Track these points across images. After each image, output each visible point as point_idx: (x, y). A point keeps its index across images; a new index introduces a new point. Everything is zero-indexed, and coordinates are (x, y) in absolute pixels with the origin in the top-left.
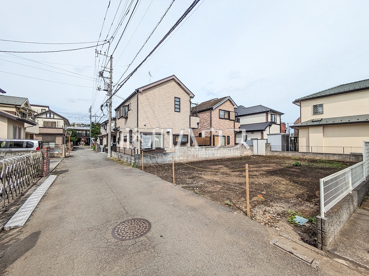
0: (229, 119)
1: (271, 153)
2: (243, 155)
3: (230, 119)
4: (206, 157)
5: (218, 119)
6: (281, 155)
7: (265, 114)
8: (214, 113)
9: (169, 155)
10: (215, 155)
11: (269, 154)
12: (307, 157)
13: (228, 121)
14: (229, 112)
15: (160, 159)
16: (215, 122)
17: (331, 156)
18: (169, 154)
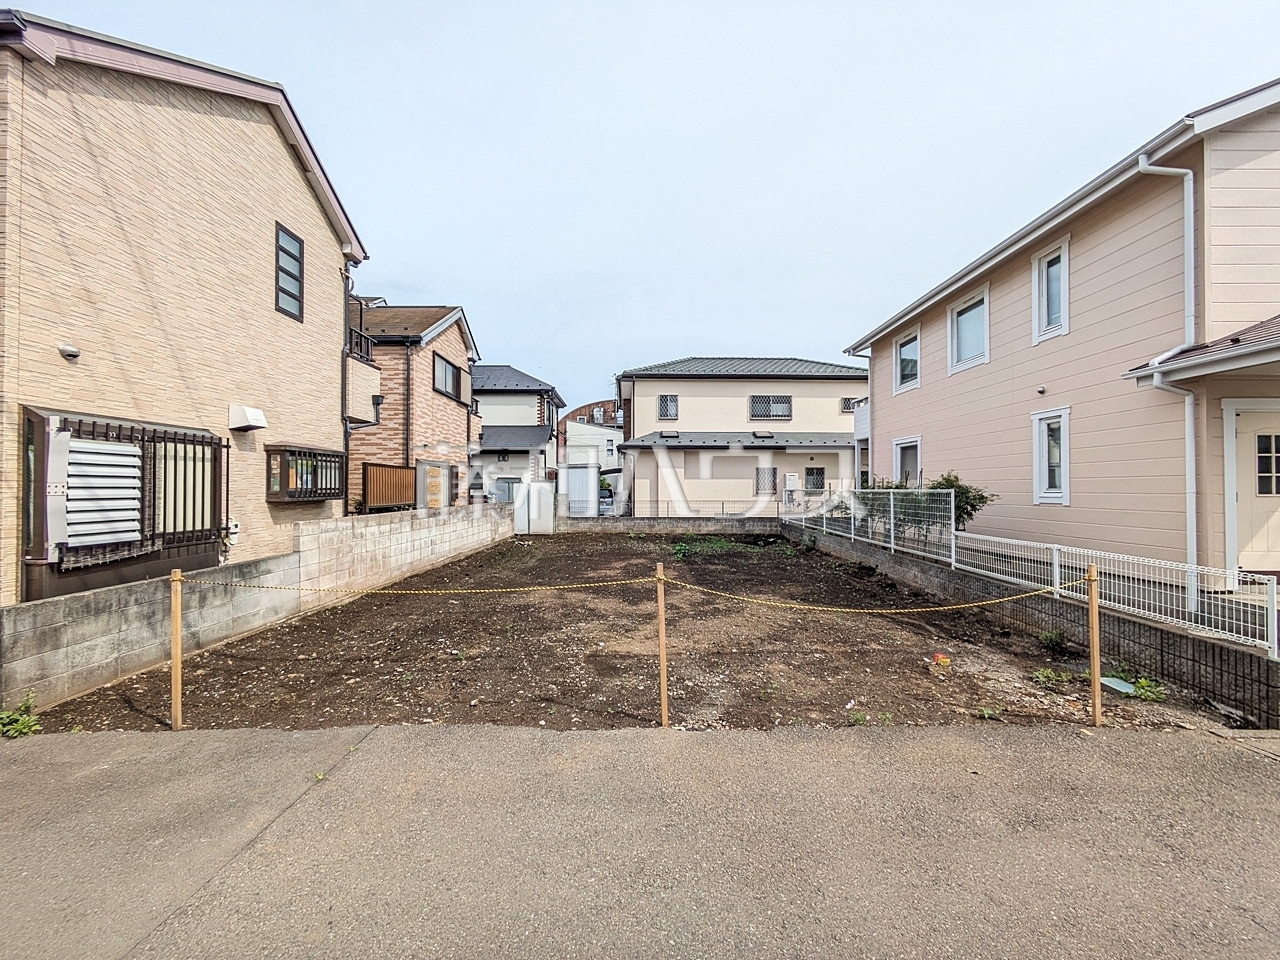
0: (456, 397)
1: (571, 525)
2: (498, 538)
3: (462, 400)
4: (412, 563)
5: (431, 394)
6: (598, 529)
7: (535, 399)
8: (421, 363)
9: (269, 572)
10: (437, 549)
11: (563, 529)
12: (660, 529)
13: (454, 404)
14: (457, 370)
15: (217, 612)
16: (421, 402)
17: (703, 524)
18: (271, 565)
